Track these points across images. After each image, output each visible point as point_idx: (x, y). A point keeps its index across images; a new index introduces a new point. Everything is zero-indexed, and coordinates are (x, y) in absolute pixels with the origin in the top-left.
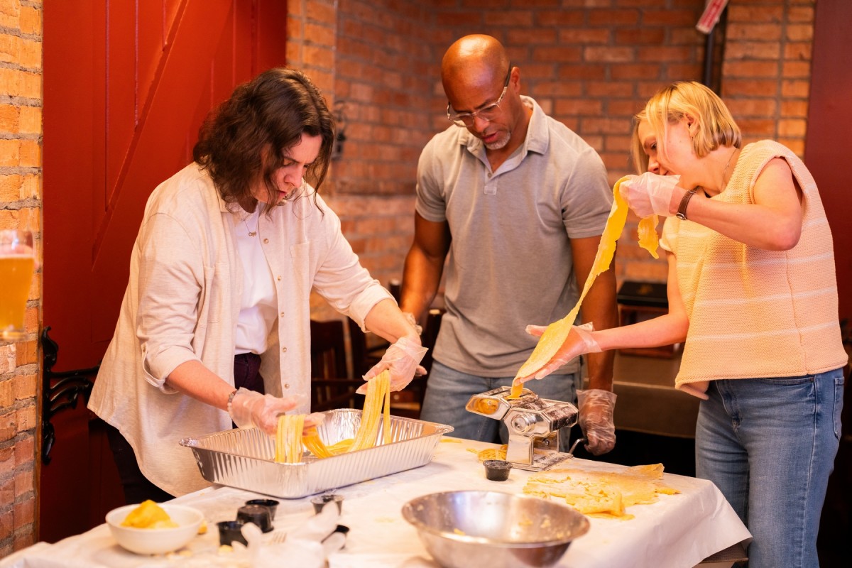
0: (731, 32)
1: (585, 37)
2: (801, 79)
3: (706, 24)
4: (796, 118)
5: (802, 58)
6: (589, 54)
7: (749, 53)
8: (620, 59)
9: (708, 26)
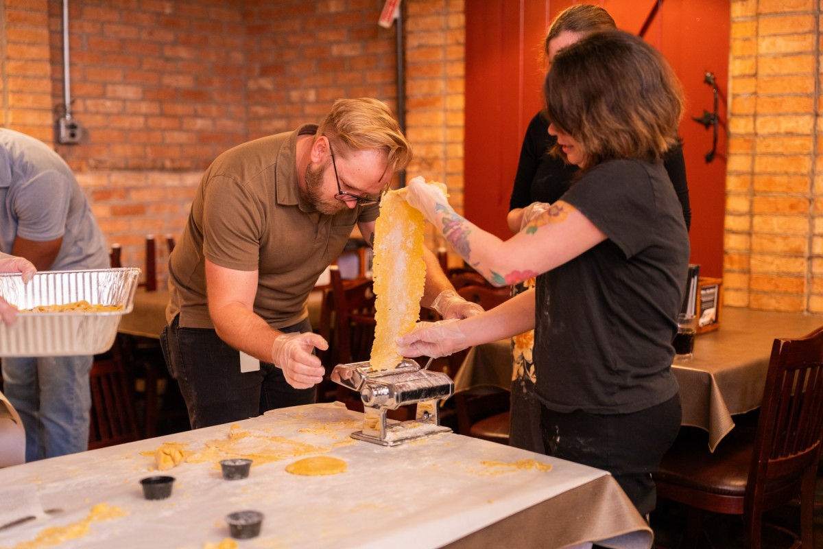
0: (410, 25)
1: (332, 37)
2: (458, 60)
3: (386, 19)
4: (457, 94)
5: (458, 43)
6: (335, 50)
7: (423, 41)
8: (353, 53)
9: (388, 21)
